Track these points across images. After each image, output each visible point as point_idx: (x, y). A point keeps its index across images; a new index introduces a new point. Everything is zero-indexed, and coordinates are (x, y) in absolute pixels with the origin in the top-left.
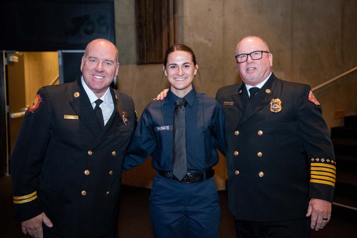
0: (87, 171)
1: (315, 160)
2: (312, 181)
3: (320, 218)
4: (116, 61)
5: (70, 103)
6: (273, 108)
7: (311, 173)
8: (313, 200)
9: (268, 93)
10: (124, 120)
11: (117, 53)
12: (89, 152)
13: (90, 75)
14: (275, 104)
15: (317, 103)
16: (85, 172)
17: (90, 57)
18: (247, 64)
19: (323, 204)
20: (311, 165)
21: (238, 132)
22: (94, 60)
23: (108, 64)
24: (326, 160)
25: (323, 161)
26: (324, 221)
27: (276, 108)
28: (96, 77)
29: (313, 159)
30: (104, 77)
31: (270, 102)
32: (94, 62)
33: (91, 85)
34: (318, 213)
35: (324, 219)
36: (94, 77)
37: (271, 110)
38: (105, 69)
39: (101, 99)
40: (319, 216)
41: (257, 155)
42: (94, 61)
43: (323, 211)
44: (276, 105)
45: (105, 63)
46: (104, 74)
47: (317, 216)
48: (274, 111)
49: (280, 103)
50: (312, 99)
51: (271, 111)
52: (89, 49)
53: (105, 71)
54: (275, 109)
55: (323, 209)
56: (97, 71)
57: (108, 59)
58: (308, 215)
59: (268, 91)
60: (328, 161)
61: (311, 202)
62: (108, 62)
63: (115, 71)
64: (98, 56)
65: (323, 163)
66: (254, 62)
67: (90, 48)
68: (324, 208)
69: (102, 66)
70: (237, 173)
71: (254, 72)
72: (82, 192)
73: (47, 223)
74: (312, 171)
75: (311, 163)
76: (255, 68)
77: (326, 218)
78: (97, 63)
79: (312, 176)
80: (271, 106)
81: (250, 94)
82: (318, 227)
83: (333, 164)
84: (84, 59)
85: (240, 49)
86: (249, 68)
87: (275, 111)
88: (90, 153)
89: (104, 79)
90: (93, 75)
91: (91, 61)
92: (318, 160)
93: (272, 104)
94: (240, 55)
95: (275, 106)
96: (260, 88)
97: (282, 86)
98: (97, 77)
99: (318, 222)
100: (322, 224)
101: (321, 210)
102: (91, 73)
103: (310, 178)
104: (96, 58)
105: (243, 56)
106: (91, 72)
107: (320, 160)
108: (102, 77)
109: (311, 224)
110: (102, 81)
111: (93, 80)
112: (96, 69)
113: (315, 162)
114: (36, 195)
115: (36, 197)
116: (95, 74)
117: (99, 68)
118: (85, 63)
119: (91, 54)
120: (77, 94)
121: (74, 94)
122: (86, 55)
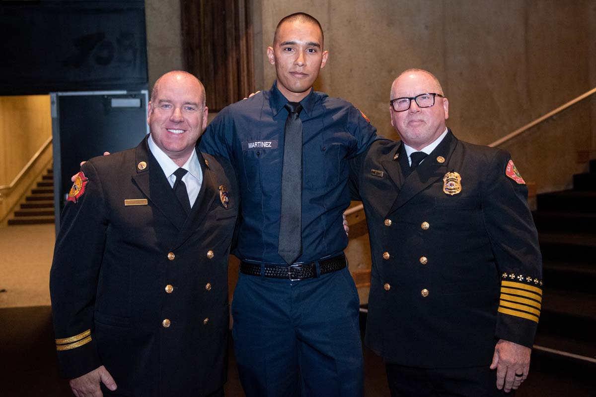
0: (170, 286)
1: (508, 275)
2: (501, 310)
3: (511, 373)
4: (203, 103)
5: (133, 180)
6: (447, 187)
8: (501, 343)
9: (440, 162)
10: (223, 199)
11: (203, 90)
12: (169, 256)
13: (162, 128)
14: (450, 181)
15: (520, 180)
16: (167, 289)
17: (161, 101)
18: (409, 113)
19: (516, 351)
20: (501, 284)
21: (390, 221)
22: (168, 104)
23: (190, 109)
24: (525, 278)
25: (520, 280)
26: (517, 378)
27: (452, 187)
28: (172, 131)
29: (505, 275)
30: (185, 131)
31: (443, 176)
32: (167, 108)
34: (507, 365)
35: (516, 375)
36: (169, 132)
37: (444, 190)
38: (185, 117)
39: (184, 167)
40: (509, 369)
41: (420, 262)
42: (166, 106)
43: (515, 362)
44: (453, 184)
45: (185, 109)
46: (185, 125)
47: (505, 370)
49: (459, 179)
50: (512, 173)
51: (444, 193)
52: (159, 88)
53: (185, 121)
54: (452, 189)
55: (515, 360)
56: (173, 121)
57: (189, 101)
58: (492, 367)
59: (441, 160)
60: (529, 279)
61: (497, 346)
62: (190, 106)
63: (202, 120)
64: (173, 97)
65: (520, 282)
66: (421, 112)
67: (159, 86)
68: (516, 357)
69: (181, 112)
70: (387, 288)
72: (163, 321)
73: (108, 383)
74: (502, 295)
75: (502, 280)
77: (521, 373)
78: (173, 108)
79: (502, 303)
80: (445, 184)
81: (412, 162)
82: (508, 387)
83: (538, 286)
84: (152, 105)
85: (397, 90)
86: (414, 121)
87: (450, 192)
88: (171, 256)
89: (185, 134)
90: (167, 129)
91: (163, 106)
92: (513, 276)
93: (447, 180)
94: (398, 99)
95: (451, 185)
96: (429, 154)
97: (464, 152)
98: (174, 131)
99: (508, 379)
100: (514, 382)
101: (512, 361)
102: (164, 126)
103: (498, 305)
104: (169, 101)
105: (403, 101)
106: (163, 124)
107: (516, 277)
108: (182, 132)
109: (497, 381)
110: (181, 137)
111: (168, 137)
112: (172, 118)
113: (508, 279)
114: (88, 336)
115: (89, 339)
116: (170, 128)
117: (175, 117)
118: (153, 111)
119: (162, 96)
120: (143, 165)
121: (139, 166)
122: (155, 98)
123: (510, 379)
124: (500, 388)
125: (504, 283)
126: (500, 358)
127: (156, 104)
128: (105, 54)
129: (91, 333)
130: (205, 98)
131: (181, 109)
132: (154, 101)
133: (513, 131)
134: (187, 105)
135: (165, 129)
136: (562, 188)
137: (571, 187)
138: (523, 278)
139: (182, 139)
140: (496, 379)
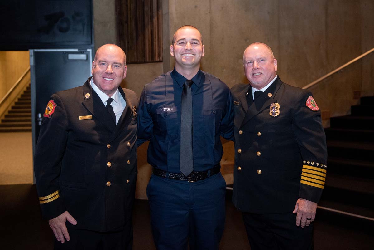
2: (302, 182)
3: (304, 218)
4: (124, 64)
5: (83, 104)
6: (272, 112)
7: (302, 175)
8: (300, 200)
10: (134, 114)
13: (100, 77)
14: (274, 108)
15: (314, 109)
17: (100, 61)
19: (308, 206)
20: (302, 167)
21: (242, 132)
23: (117, 66)
24: (315, 164)
25: (313, 164)
26: (308, 221)
27: (275, 112)
28: (106, 79)
29: (305, 162)
30: (113, 79)
31: (270, 105)
32: (104, 65)
33: (101, 86)
34: (302, 213)
38: (114, 71)
39: (111, 97)
40: (303, 215)
41: (257, 154)
42: (103, 64)
45: (114, 66)
46: (113, 76)
48: (272, 115)
49: (279, 107)
51: (270, 115)
52: (99, 54)
53: (114, 73)
55: (307, 210)
56: (107, 73)
57: (116, 62)
58: (294, 212)
59: (270, 95)
60: (318, 164)
61: (298, 202)
62: (117, 65)
63: (123, 73)
64: (108, 59)
65: (312, 166)
67: (99, 52)
68: (307, 209)
69: (112, 68)
70: (239, 169)
71: (260, 77)
73: (71, 221)
74: (302, 173)
76: (261, 74)
77: (310, 218)
78: (107, 65)
79: (303, 178)
80: (271, 110)
81: (254, 97)
82: (303, 225)
83: (323, 168)
84: (95, 63)
86: (256, 73)
88: (108, 146)
89: (113, 81)
90: (103, 78)
91: (101, 64)
92: (309, 163)
93: (272, 107)
95: (274, 110)
96: (264, 92)
98: (107, 79)
99: (302, 221)
100: (306, 222)
101: (305, 211)
102: (101, 76)
103: (300, 179)
104: (105, 62)
106: (101, 74)
107: (310, 163)
108: (111, 79)
109: (296, 222)
110: (111, 83)
111: (103, 82)
112: (106, 71)
113: (306, 164)
114: (57, 194)
115: (58, 196)
116: (105, 77)
117: (108, 71)
118: (95, 67)
119: (101, 58)
120: (88, 95)
121: (85, 96)
122: (96, 59)
123: (304, 221)
124: (298, 225)
125: (304, 166)
126: (298, 209)
127: (97, 62)
128: (65, 25)
129: (59, 192)
130: (126, 61)
131: (112, 66)
132: (96, 61)
133: (318, 79)
134: (115, 64)
135: (101, 78)
136: (345, 114)
137: (350, 113)
138: (314, 164)
139: (111, 84)
140: (296, 220)
